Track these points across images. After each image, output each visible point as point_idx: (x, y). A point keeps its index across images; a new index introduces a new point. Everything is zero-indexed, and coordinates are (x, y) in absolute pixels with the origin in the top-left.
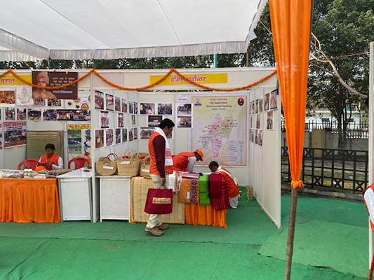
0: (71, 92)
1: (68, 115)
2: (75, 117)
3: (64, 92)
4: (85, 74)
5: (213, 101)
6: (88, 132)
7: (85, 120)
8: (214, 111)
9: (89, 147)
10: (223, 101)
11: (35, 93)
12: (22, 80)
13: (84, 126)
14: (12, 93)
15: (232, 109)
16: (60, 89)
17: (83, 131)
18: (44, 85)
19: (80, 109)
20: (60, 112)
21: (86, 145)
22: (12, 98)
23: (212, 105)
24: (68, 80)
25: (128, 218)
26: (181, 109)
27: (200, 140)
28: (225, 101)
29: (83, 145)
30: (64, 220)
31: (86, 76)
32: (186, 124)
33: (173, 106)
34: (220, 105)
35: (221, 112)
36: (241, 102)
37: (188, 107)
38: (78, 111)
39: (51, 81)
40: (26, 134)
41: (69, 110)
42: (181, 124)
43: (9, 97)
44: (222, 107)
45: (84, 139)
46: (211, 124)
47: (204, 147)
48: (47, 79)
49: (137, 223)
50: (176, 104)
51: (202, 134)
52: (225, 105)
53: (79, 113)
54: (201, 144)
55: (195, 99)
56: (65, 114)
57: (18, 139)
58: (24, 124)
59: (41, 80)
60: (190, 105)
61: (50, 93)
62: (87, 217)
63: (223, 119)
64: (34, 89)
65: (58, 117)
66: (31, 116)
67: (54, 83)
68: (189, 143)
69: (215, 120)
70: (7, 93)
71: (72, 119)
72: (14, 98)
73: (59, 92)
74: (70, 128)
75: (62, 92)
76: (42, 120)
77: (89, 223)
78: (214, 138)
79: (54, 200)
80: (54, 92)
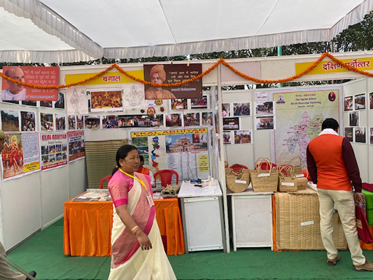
0: (195, 89)
1: (132, 122)
2: (140, 123)
3: (185, 89)
4: (212, 65)
5: (298, 98)
6: (156, 140)
7: (152, 126)
8: (301, 109)
9: (157, 156)
10: (311, 97)
11: (148, 92)
12: (131, 77)
13: (151, 133)
14: (119, 94)
15: (321, 105)
16: (180, 86)
17: (150, 139)
18: (159, 82)
19: (145, 113)
20: (122, 118)
21: (154, 155)
22: (118, 100)
23: (298, 102)
24: (189, 74)
25: (271, 245)
26: (260, 108)
27: (285, 143)
28: (313, 97)
29: (150, 154)
30: (190, 250)
31: (213, 69)
32: (267, 125)
33: (251, 105)
34: (307, 101)
35: (308, 110)
36: (332, 97)
37: (269, 106)
38: (143, 117)
39: (168, 76)
40: (84, 145)
41: (133, 116)
42: (261, 126)
43: (114, 99)
44: (310, 104)
45: (151, 148)
46: (297, 123)
47: (290, 150)
48: (163, 74)
49: (283, 250)
50: (255, 103)
51: (287, 136)
52: (313, 101)
53: (145, 119)
54: (286, 148)
55: (277, 96)
56: (128, 120)
57: (78, 151)
58: (82, 133)
59: (156, 76)
60: (271, 104)
61: (168, 92)
62: (219, 246)
63: (312, 118)
64: (147, 88)
65: (120, 123)
66: (88, 124)
67: (173, 79)
68: (272, 147)
69: (302, 120)
70: (112, 94)
71: (136, 125)
72: (121, 100)
73: (178, 90)
74: (135, 136)
75: (182, 89)
76: (101, 128)
77: (222, 254)
78: (301, 140)
79: (176, 226)
80: (173, 90)
